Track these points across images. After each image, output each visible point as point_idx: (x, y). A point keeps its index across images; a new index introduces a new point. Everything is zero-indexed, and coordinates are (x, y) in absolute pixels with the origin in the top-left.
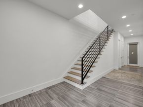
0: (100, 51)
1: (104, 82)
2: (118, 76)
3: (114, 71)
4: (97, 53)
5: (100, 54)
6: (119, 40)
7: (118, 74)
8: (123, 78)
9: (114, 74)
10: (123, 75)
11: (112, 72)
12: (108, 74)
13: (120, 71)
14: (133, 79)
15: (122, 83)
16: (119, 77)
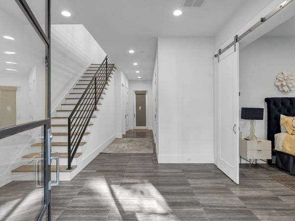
0: (96, 103)
1: (104, 160)
2: (123, 148)
3: (116, 141)
4: (92, 107)
5: (95, 109)
6: (123, 85)
7: (123, 145)
8: (131, 148)
9: (117, 145)
10: (130, 144)
11: (112, 143)
12: (108, 147)
13: (125, 139)
14: (142, 147)
15: (130, 155)
16: (126, 148)
